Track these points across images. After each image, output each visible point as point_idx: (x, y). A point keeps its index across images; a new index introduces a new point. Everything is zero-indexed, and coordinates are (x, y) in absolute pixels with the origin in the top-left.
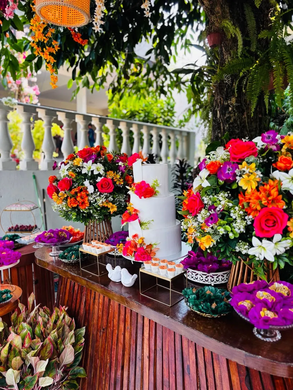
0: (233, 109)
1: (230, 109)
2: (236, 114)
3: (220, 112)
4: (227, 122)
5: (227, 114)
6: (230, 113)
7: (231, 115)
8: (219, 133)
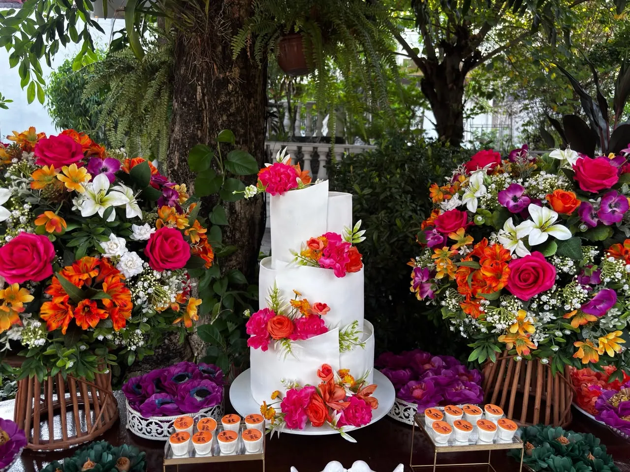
0: (234, 89)
1: (230, 87)
2: (240, 99)
3: (203, 90)
4: (225, 110)
5: (223, 96)
6: (229, 94)
7: (232, 99)
8: (198, 129)
